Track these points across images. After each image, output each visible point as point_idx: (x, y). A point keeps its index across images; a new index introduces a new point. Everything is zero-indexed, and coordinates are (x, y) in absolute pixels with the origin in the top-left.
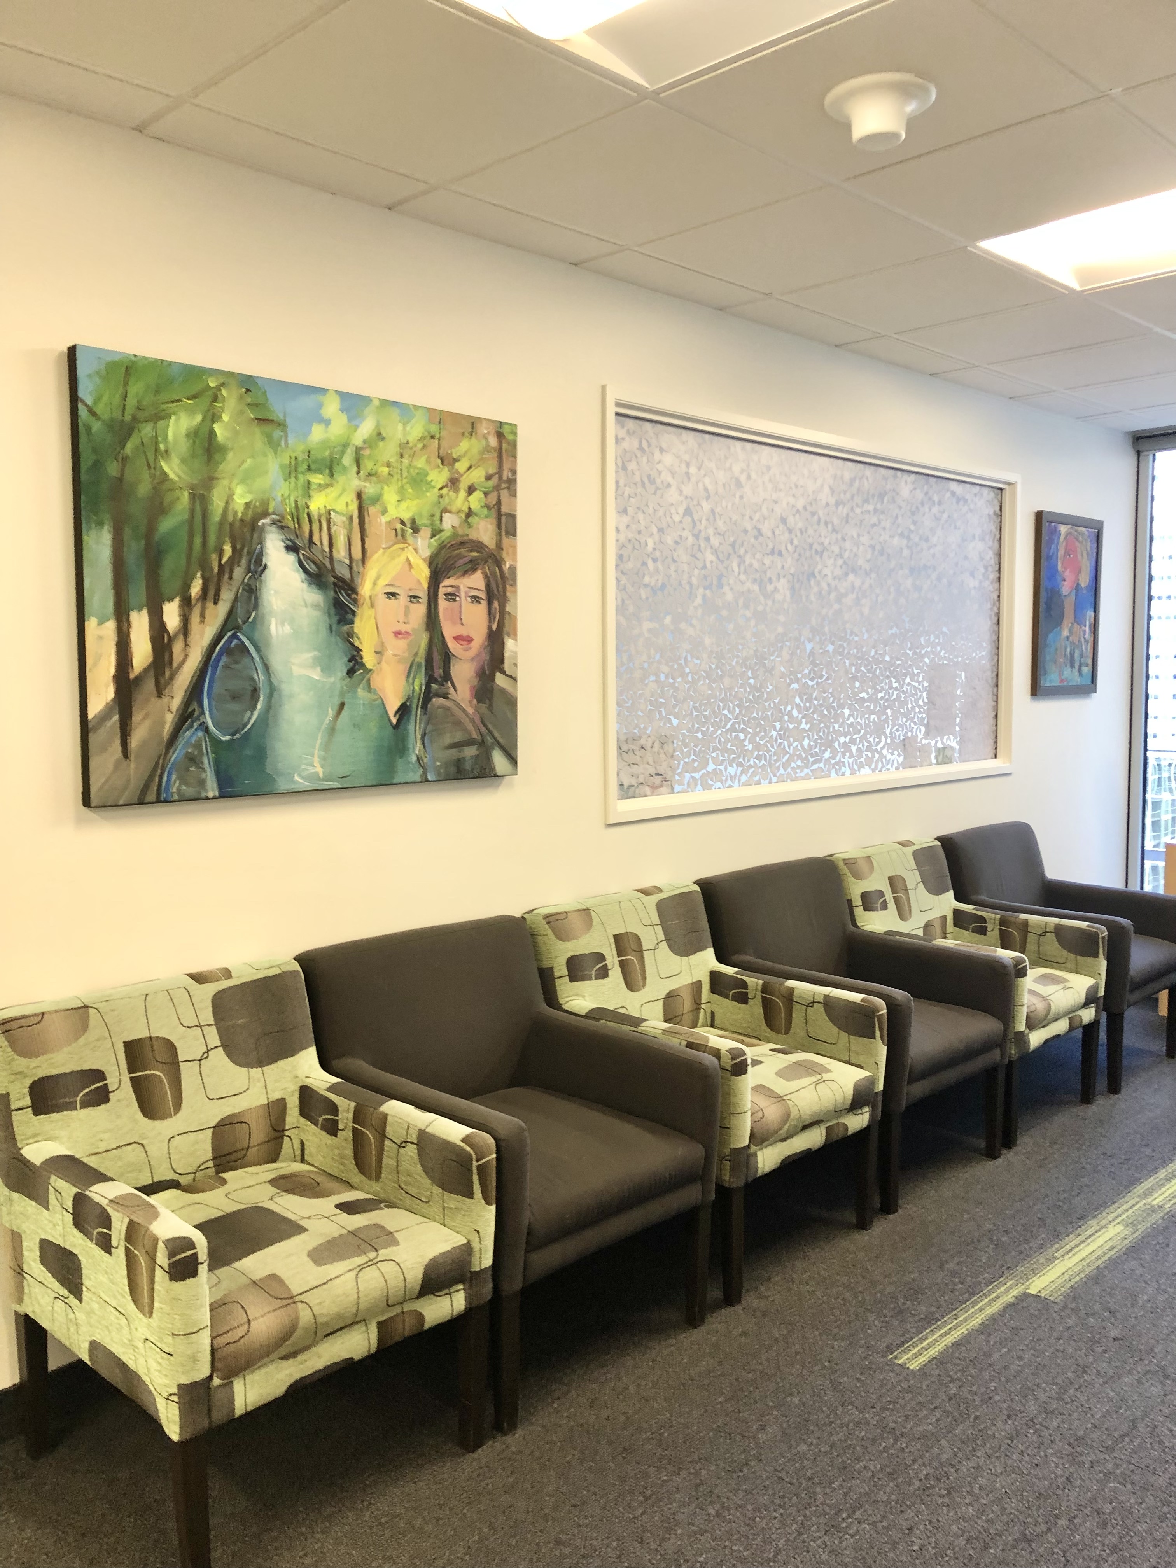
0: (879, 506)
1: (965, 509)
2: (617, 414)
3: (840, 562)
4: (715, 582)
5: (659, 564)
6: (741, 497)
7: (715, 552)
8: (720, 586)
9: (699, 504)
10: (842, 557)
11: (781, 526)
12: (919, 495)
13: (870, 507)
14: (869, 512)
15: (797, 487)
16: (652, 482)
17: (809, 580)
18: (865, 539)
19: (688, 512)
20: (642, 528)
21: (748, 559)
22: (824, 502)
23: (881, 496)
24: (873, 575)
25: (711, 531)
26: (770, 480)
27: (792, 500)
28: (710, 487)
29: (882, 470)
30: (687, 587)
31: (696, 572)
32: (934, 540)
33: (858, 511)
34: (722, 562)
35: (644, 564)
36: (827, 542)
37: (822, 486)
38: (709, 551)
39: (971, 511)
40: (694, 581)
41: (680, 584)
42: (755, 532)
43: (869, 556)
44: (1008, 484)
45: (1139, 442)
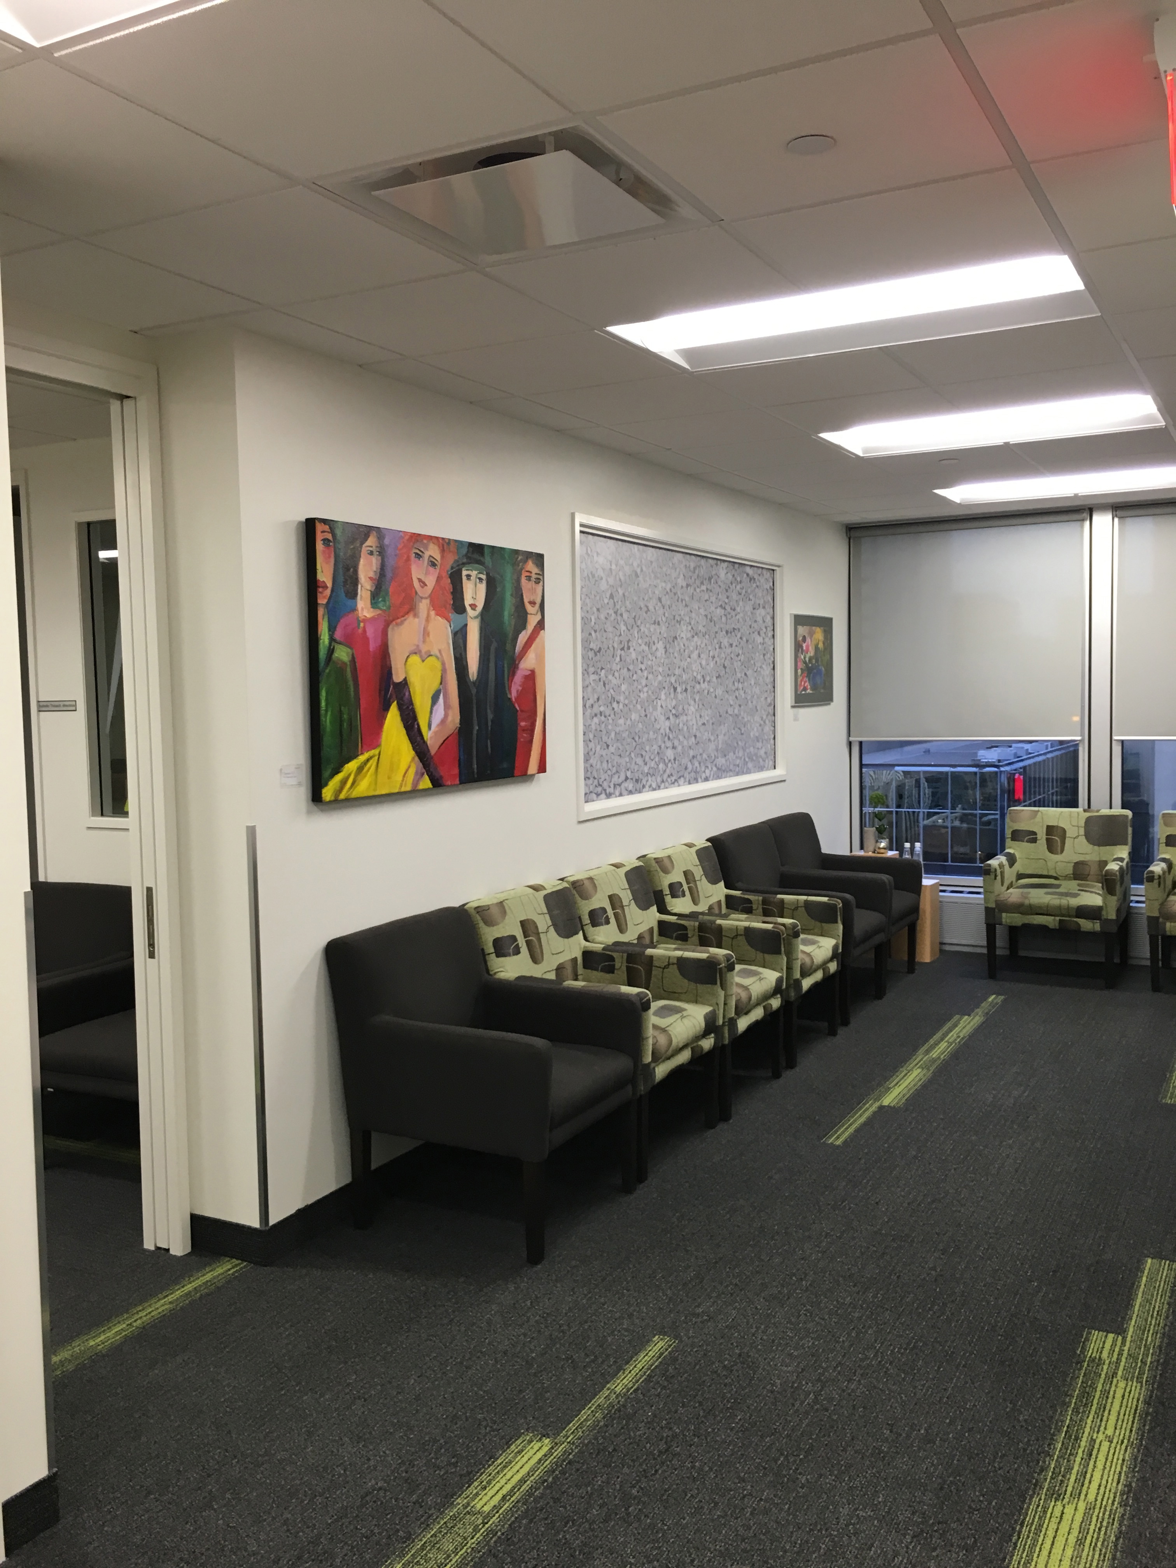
0: (709, 587)
1: (754, 585)
2: (581, 532)
3: (690, 628)
4: (626, 646)
5: (597, 633)
6: (638, 585)
7: (626, 624)
8: (629, 648)
9: (617, 591)
10: (690, 624)
11: (659, 604)
12: (730, 576)
13: (704, 588)
14: (703, 591)
15: (666, 575)
16: (593, 576)
17: (673, 641)
18: (702, 611)
19: (612, 597)
20: (589, 609)
21: (642, 629)
22: (680, 585)
23: (710, 579)
24: (707, 636)
25: (623, 609)
26: (652, 571)
27: (664, 584)
28: (622, 579)
29: (710, 561)
30: (612, 649)
31: (616, 638)
32: (738, 609)
33: (698, 590)
34: (629, 630)
35: (590, 634)
36: (682, 613)
37: (679, 574)
38: (622, 623)
39: (757, 586)
40: (616, 645)
41: (608, 648)
42: (646, 609)
43: (704, 624)
44: (779, 566)
45: (850, 531)
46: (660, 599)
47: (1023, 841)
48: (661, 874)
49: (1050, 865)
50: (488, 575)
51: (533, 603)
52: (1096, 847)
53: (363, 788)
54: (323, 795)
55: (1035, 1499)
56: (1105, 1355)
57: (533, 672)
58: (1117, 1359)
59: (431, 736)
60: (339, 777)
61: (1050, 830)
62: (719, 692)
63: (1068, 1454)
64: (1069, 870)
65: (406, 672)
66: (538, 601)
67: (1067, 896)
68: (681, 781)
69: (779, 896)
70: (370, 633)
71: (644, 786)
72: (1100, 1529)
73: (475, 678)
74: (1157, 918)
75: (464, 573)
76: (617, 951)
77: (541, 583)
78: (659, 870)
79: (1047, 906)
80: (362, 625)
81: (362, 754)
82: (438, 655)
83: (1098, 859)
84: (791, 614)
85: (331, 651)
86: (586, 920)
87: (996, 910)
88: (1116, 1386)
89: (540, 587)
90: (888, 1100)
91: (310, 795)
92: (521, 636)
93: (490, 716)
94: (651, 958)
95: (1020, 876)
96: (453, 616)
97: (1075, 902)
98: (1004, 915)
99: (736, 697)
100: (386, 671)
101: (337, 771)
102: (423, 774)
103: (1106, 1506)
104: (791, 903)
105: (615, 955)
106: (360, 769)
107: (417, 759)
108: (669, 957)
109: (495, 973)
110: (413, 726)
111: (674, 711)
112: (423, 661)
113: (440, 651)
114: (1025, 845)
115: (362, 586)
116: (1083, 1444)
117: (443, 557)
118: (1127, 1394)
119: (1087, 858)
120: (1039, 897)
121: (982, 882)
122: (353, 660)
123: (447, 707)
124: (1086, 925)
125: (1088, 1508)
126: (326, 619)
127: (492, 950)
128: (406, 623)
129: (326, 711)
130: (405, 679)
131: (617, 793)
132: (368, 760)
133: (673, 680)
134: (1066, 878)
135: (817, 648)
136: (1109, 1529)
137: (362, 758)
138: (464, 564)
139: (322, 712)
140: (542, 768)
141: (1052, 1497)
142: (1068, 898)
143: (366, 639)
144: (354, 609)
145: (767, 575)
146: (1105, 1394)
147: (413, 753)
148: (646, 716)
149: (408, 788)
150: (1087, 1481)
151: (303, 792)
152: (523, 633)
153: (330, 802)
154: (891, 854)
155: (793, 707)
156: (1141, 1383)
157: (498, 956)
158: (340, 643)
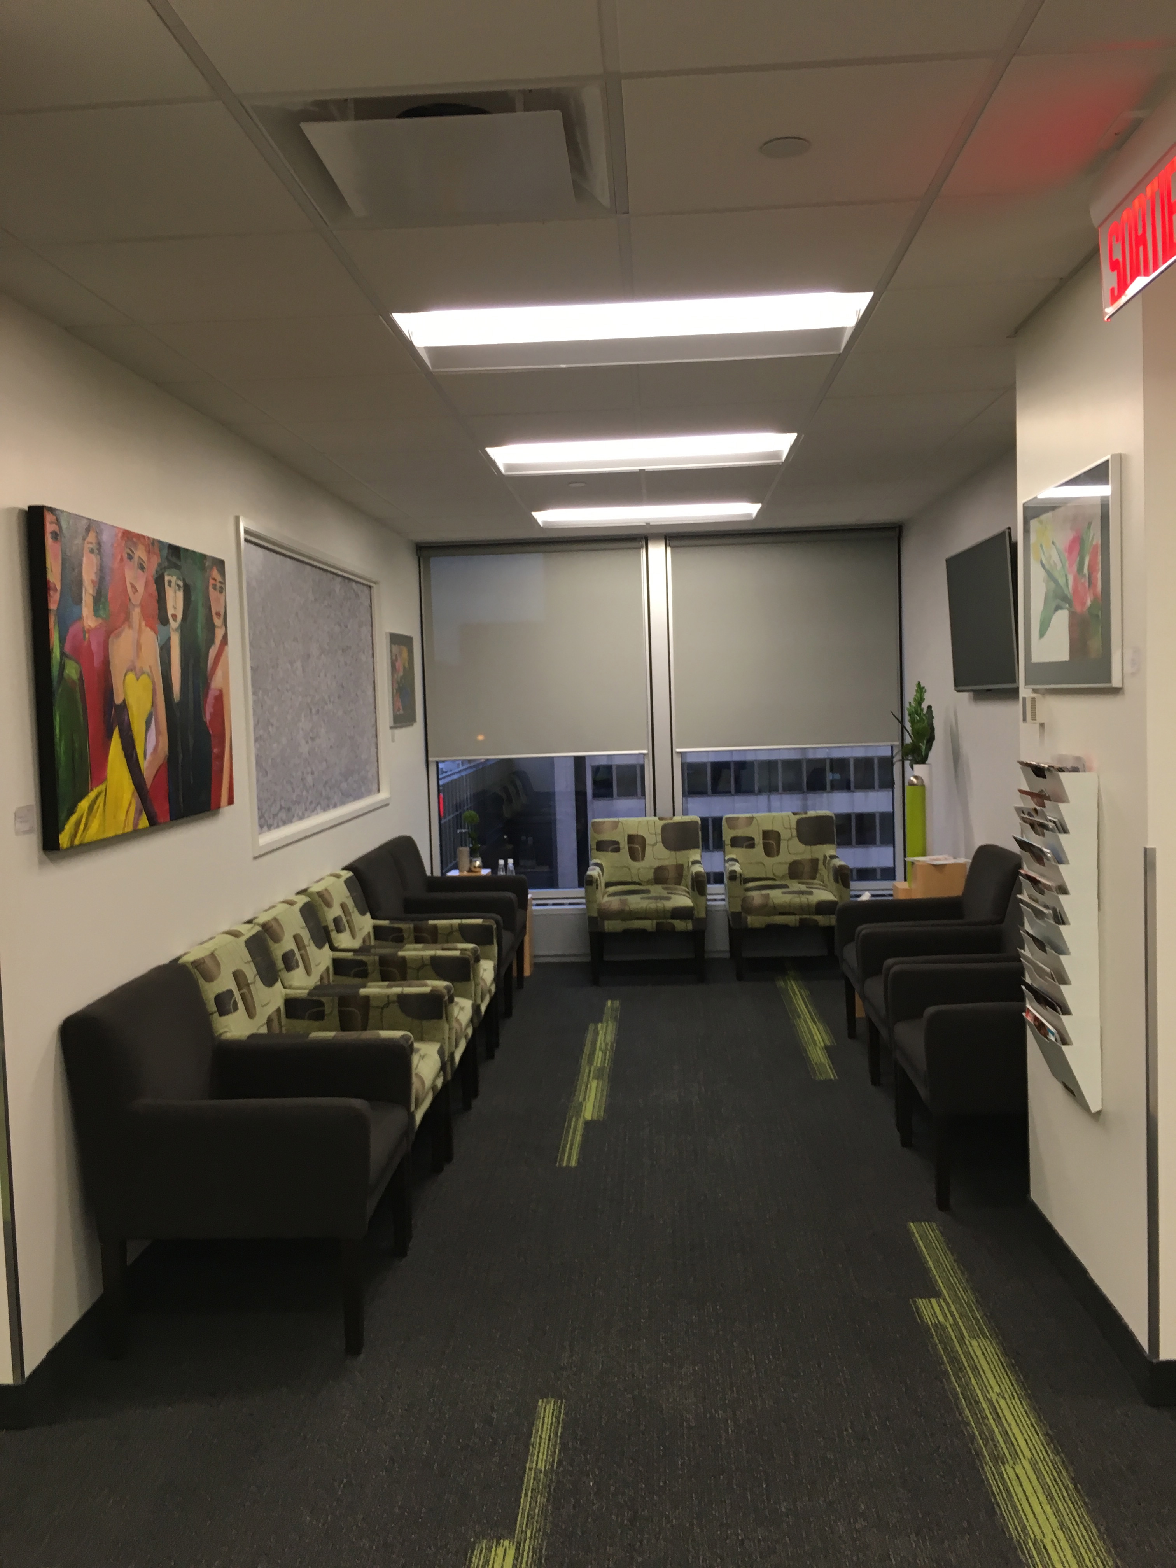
0: (329, 602)
1: (358, 602)
2: (245, 539)
3: (318, 645)
4: (276, 664)
10: (318, 641)
11: (296, 619)
12: (343, 591)
13: (326, 603)
14: (326, 606)
15: (300, 589)
17: (308, 659)
18: (326, 628)
21: (286, 645)
22: (310, 600)
23: (330, 594)
24: (330, 655)
27: (299, 599)
28: (269, 590)
29: (330, 575)
31: (268, 656)
32: (349, 627)
33: (322, 605)
36: (313, 630)
37: (310, 588)
39: (360, 603)
41: (263, 666)
43: (328, 641)
44: (375, 583)
45: (420, 550)
46: (297, 614)
47: (607, 851)
48: (326, 909)
49: (634, 871)
50: (184, 581)
51: (218, 614)
52: (673, 853)
53: (93, 832)
54: (61, 842)
55: (987, 1468)
56: (941, 1319)
57: (221, 691)
58: (954, 1321)
59: (148, 765)
60: (73, 819)
61: (631, 839)
62: (340, 713)
63: (981, 1420)
64: (651, 875)
65: (125, 693)
66: (222, 613)
67: (661, 900)
68: (319, 808)
69: (431, 922)
70: (94, 647)
71: (293, 816)
72: (1055, 1480)
73: (178, 699)
74: (740, 913)
75: (167, 578)
76: (325, 995)
77: (224, 593)
78: (322, 904)
79: (646, 910)
80: (87, 636)
81: (92, 790)
82: (150, 674)
83: (675, 864)
84: (386, 633)
85: (62, 667)
86: (280, 965)
87: (599, 919)
88: (971, 1346)
89: (222, 597)
90: (589, 1113)
91: (41, 845)
92: (211, 651)
93: (191, 742)
94: (367, 998)
95: (608, 885)
96: (159, 626)
97: (670, 904)
98: (606, 922)
99: (351, 718)
100: (108, 691)
101: (71, 812)
102: (140, 814)
103: (1044, 1458)
104: (444, 928)
105: (324, 999)
106: (91, 808)
107: (136, 794)
108: (388, 996)
109: (221, 1034)
110: (133, 755)
111: (311, 735)
112: (138, 679)
113: (150, 667)
114: (610, 855)
115: (86, 590)
116: (984, 1406)
117: (149, 559)
118: (984, 1351)
119: (666, 863)
120: (636, 902)
121: (584, 892)
122: (81, 678)
123: (158, 733)
124: (681, 925)
125: (1032, 1463)
126: (57, 628)
127: (215, 1009)
128: (123, 635)
129: (60, 740)
130: (124, 701)
131: (275, 824)
132: (97, 798)
133: (309, 700)
134: (649, 882)
135: (404, 668)
136: (1062, 1477)
137: (92, 795)
138: (165, 568)
139: (57, 740)
140: (231, 801)
141: (998, 1463)
142: (663, 901)
143: (91, 654)
144: (80, 618)
145: (366, 590)
146: (967, 1354)
147: (133, 787)
148: (292, 739)
149: (129, 828)
150: (1014, 1440)
151: (33, 840)
152: (213, 647)
153: (67, 849)
154: (485, 872)
155: (391, 728)
156: (987, 1337)
157: (221, 1015)
158: (70, 659)
